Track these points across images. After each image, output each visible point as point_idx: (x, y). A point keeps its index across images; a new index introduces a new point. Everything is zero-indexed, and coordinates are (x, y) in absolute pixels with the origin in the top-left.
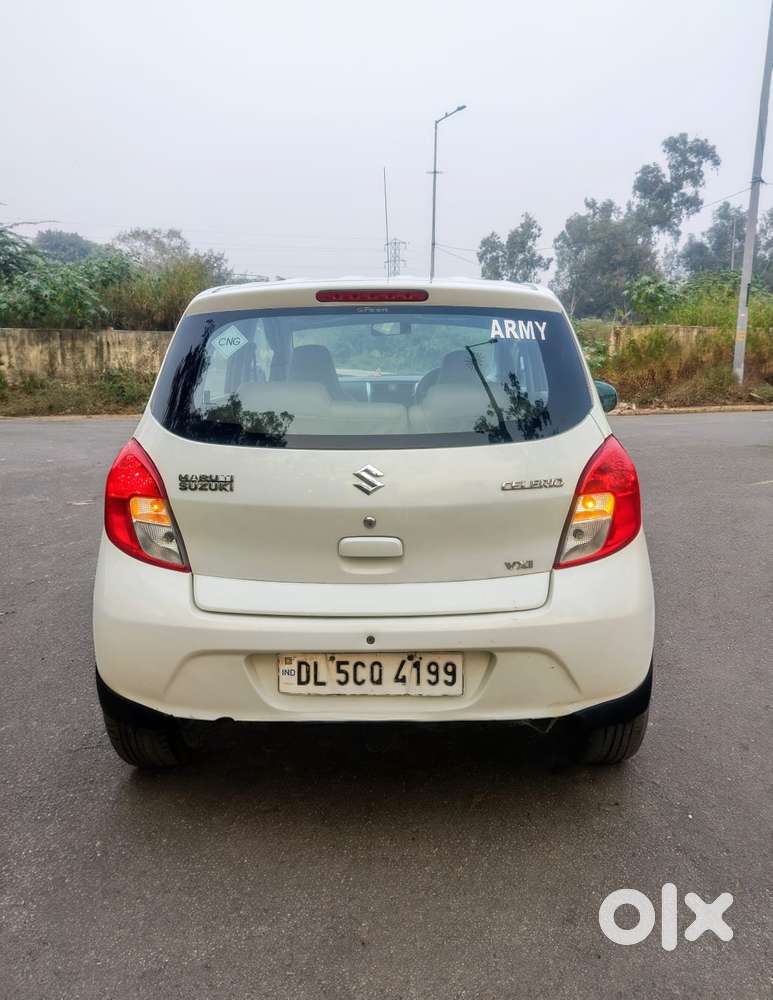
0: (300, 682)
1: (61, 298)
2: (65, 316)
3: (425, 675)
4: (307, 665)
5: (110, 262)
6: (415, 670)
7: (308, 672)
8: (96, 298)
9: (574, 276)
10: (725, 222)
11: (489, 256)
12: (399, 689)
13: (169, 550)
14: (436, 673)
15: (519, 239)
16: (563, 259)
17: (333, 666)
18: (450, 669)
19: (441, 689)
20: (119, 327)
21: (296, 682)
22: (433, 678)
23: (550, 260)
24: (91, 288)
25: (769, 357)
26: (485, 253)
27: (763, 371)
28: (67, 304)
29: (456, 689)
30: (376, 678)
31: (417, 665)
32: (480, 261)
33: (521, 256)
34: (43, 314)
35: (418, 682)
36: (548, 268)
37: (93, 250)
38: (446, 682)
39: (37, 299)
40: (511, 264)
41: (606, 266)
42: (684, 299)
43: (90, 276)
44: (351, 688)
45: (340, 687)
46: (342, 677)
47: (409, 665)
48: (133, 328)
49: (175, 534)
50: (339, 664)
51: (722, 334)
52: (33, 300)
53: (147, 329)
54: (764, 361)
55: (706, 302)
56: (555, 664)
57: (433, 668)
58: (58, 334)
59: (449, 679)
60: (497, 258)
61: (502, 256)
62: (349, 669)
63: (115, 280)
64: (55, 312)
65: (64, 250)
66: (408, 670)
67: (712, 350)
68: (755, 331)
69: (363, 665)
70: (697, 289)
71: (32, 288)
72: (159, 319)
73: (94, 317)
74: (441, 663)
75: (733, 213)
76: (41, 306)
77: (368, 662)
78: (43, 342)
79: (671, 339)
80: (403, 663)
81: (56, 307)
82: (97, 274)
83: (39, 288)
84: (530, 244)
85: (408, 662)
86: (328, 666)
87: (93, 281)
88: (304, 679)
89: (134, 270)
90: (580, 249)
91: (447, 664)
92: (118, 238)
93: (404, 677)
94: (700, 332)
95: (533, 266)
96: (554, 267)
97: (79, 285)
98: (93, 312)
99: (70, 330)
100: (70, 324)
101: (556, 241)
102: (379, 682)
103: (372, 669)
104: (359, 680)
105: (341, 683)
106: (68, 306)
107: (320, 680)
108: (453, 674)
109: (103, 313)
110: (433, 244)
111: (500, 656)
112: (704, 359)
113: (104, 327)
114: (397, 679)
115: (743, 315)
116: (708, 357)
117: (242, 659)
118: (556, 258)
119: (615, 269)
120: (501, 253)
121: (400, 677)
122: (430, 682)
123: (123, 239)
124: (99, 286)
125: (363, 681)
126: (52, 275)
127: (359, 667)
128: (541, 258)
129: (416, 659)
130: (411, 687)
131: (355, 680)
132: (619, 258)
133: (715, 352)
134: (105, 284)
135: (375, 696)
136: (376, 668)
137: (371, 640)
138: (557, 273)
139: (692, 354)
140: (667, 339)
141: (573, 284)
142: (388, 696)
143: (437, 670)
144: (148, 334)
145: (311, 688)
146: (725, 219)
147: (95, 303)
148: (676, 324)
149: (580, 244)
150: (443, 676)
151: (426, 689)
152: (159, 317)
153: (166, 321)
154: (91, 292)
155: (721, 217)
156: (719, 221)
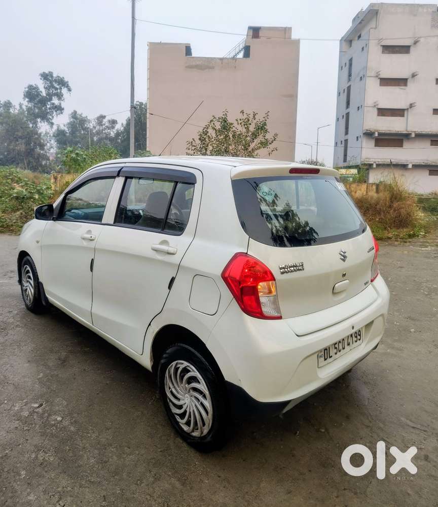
4: (327, 350)
6: (351, 338)
7: (327, 353)
21: (324, 360)
22: (356, 339)
29: (361, 341)
30: (343, 346)
31: (352, 336)
35: (353, 343)
38: (359, 339)
41: (11, 138)
46: (336, 351)
57: (356, 335)
75: (78, 116)
80: (348, 337)
86: (332, 347)
88: (326, 357)
105: (336, 354)
107: (331, 355)
108: (360, 335)
111: (375, 321)
114: (348, 344)
122: (355, 341)
125: (341, 350)
130: (351, 346)
132: (19, 134)
137: (353, 328)
142: (346, 353)
145: (328, 360)
146: (75, 119)
151: (355, 345)
155: (73, 117)
156: (72, 120)
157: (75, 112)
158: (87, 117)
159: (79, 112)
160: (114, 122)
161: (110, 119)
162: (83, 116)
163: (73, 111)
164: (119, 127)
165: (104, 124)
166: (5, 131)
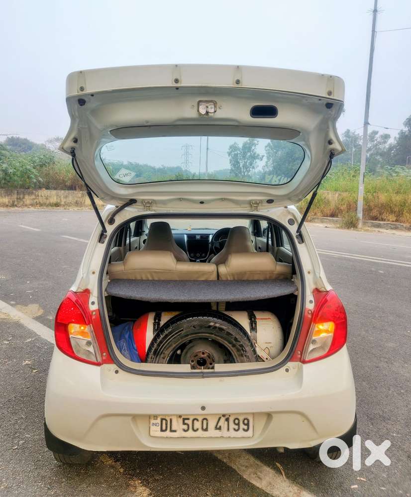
0: (162, 430)
1: (19, 173)
2: (20, 183)
3: (232, 426)
4: (166, 420)
5: (44, 156)
6: (226, 423)
7: (166, 424)
8: (37, 174)
9: (275, 164)
10: (348, 139)
11: (233, 153)
12: (217, 433)
13: (89, 351)
14: (238, 424)
15: (247, 145)
16: (269, 156)
17: (181, 421)
18: (246, 422)
19: (241, 433)
20: (48, 188)
21: (160, 430)
22: (236, 427)
23: (263, 156)
24: (34, 168)
25: (374, 208)
26: (231, 152)
27: (371, 214)
28: (22, 176)
29: (250, 433)
30: (205, 427)
31: (227, 420)
32: (229, 156)
33: (249, 154)
34: (9, 182)
35: (228, 429)
36: (262, 160)
37: (35, 146)
38: (244, 430)
39: (6, 174)
40: (244, 157)
41: (290, 159)
42: (331, 178)
43: (34, 162)
44: (190, 433)
45: (185, 433)
46: (185, 427)
47: (223, 419)
48: (55, 189)
49: (92, 342)
50: (184, 419)
51: (350, 196)
52: (4, 174)
53: (62, 189)
54: (372, 210)
55: (341, 180)
56: (304, 419)
57: (237, 421)
58: (16, 191)
59: (246, 427)
60: (237, 154)
61: (240, 154)
62: (190, 422)
63: (46, 164)
64: (15, 181)
65: (20, 146)
66: (222, 423)
67: (346, 204)
68: (366, 195)
69: (198, 420)
70: (337, 173)
71: (4, 169)
72: (68, 184)
73: (35, 183)
74: (241, 419)
75: (351, 135)
76: (8, 178)
77: (200, 419)
78: (8, 196)
79: (325, 198)
80: (220, 419)
81: (16, 178)
82: (38, 161)
83: (7, 168)
84: (253, 148)
85: (222, 417)
86: (177, 421)
87: (35, 164)
88: (164, 428)
89: (56, 159)
90: (278, 151)
91: (245, 419)
92: (48, 141)
93: (220, 426)
94: (340, 195)
95: (255, 159)
96: (265, 159)
97: (28, 167)
98: (35, 180)
99: (23, 190)
100: (22, 186)
101: (266, 147)
102: (206, 430)
103: (202, 422)
104: (195, 428)
105: (185, 431)
106: (22, 178)
107: (173, 428)
108: (248, 425)
109: (40, 181)
110: (207, 149)
111: (274, 415)
112: (342, 208)
113: (40, 188)
114: (216, 428)
115: (361, 188)
116: (344, 207)
117: (130, 418)
118: (265, 155)
119: (295, 161)
120: (239, 152)
121: (218, 427)
122: (235, 429)
123: (50, 141)
124: (38, 167)
125: (198, 429)
126: (14, 162)
127: (195, 421)
128: (258, 155)
129: (227, 417)
130: (224, 433)
131: (193, 429)
132: (297, 156)
133: (347, 205)
134: (41, 166)
135: (204, 437)
136: (205, 422)
137: (203, 408)
138: (267, 162)
139: (335, 205)
140: (323, 198)
141: (274, 168)
142: (211, 437)
143: (239, 422)
144: (63, 192)
145: (168, 433)
146: (348, 137)
147: (36, 176)
148: (328, 190)
149: (277, 149)
150: (242, 426)
151: (232, 433)
152: (68, 183)
153: (72, 185)
154: (34, 171)
155: (346, 136)
156: (345, 138)
157: (348, 131)
158: (359, 134)
159: (352, 130)
160: (386, 137)
161: (382, 134)
162: (356, 133)
163: (346, 130)
164: (392, 141)
165: (376, 140)
166: (285, 155)
